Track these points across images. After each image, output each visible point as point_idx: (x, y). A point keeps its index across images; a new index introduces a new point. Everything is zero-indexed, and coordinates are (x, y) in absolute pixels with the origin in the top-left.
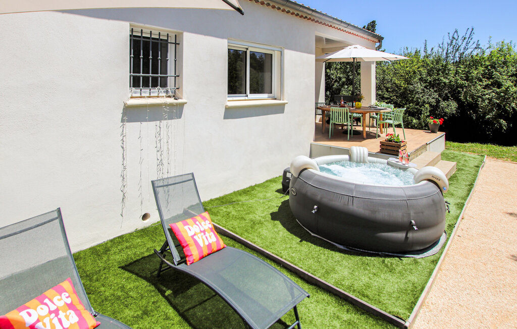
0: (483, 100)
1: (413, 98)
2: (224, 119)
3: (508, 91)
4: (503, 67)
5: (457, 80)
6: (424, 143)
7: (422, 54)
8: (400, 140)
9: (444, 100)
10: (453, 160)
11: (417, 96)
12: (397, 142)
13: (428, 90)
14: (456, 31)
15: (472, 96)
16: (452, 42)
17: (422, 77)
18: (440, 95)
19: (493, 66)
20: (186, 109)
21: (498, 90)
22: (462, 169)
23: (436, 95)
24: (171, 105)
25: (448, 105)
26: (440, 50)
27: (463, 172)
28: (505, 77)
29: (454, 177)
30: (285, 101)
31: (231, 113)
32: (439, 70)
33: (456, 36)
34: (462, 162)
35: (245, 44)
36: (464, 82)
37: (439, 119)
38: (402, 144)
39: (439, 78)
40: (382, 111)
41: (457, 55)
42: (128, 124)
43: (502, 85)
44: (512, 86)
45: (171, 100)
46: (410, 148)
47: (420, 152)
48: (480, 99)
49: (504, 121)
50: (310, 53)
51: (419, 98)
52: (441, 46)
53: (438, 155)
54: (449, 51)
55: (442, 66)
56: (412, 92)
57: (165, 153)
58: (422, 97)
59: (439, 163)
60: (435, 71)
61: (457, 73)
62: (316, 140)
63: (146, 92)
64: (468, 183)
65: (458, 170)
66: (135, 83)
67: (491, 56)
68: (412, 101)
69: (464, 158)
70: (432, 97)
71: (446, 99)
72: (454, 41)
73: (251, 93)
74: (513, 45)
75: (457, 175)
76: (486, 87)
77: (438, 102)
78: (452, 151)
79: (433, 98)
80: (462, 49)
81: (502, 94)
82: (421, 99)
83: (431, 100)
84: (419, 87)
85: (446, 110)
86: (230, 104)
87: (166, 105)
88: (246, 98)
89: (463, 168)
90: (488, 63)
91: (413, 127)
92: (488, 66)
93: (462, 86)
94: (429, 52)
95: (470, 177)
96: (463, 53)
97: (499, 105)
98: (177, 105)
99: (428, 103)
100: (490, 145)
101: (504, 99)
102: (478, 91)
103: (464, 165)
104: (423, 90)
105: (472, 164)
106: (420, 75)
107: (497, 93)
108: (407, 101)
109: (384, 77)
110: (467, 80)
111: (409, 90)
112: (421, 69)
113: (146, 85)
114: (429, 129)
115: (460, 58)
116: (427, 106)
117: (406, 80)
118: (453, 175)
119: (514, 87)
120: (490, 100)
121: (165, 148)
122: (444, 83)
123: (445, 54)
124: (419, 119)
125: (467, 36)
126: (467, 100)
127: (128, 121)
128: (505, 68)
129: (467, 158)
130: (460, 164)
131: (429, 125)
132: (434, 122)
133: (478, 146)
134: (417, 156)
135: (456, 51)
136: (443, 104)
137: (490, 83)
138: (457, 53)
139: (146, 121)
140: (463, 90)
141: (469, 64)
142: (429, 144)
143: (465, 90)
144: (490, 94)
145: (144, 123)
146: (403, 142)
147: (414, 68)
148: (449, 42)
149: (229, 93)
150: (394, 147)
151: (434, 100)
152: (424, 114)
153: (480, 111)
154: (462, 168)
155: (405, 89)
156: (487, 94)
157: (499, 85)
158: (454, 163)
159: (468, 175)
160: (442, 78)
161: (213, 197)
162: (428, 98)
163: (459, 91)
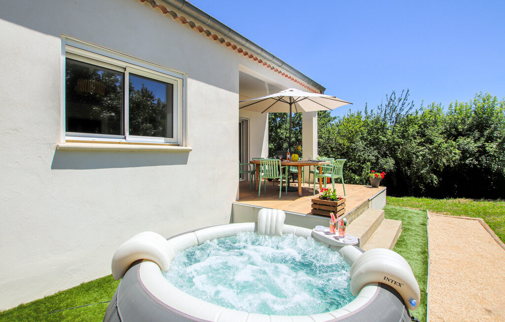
0: (417, 157)
1: (355, 156)
3: (440, 147)
4: (433, 126)
5: (394, 138)
6: (366, 200)
7: (363, 115)
8: (337, 197)
9: (383, 157)
10: (396, 217)
11: (359, 154)
12: (333, 200)
13: (369, 148)
14: (394, 93)
15: (408, 153)
16: (389, 104)
17: (363, 137)
18: (379, 153)
19: (425, 125)
21: (431, 146)
22: (408, 229)
23: (376, 153)
25: (387, 162)
26: (380, 112)
27: (410, 233)
28: (437, 135)
29: (402, 241)
30: (189, 148)
32: (378, 129)
33: (393, 98)
34: (407, 220)
36: (400, 140)
37: (381, 173)
38: (339, 202)
39: (378, 137)
40: (320, 163)
41: (394, 115)
43: (433, 142)
44: (443, 143)
46: (350, 206)
47: (361, 210)
48: (414, 156)
49: (435, 176)
50: (235, 92)
51: (361, 156)
52: (380, 107)
53: (382, 214)
54: (387, 113)
55: (381, 126)
56: (354, 150)
58: (364, 155)
59: (382, 222)
60: (375, 130)
61: (394, 131)
62: (241, 198)
64: (419, 249)
65: (405, 230)
67: (423, 116)
68: (355, 160)
69: (407, 215)
70: (372, 154)
71: (385, 156)
72: (391, 102)
73: (131, 134)
74: (441, 107)
75: (405, 237)
76: (421, 144)
77: (378, 159)
78: (394, 207)
79: (373, 156)
80: (398, 110)
81: (434, 150)
82: (362, 157)
83: (371, 157)
84: (360, 144)
85: (385, 166)
88: (123, 141)
89: (410, 227)
90: (421, 122)
91: (355, 183)
92: (421, 125)
93: (398, 144)
94: (369, 113)
95: (420, 240)
96: (400, 113)
97: (431, 162)
99: (369, 161)
100: (424, 199)
101: (435, 155)
102: (413, 148)
103: (409, 224)
104: (364, 148)
105: (418, 221)
106: (362, 134)
107: (429, 149)
108: (350, 158)
109: (329, 137)
110: (403, 137)
111: (352, 149)
112: (362, 128)
114: (370, 184)
115: (396, 118)
116: (369, 163)
117: (349, 139)
118: (400, 238)
119: (444, 143)
120: (424, 156)
122: (383, 141)
123: (383, 115)
124: (360, 175)
125: (403, 97)
126: (403, 156)
128: (436, 127)
129: (410, 215)
130: (405, 223)
131: (370, 179)
132: (376, 175)
133: (413, 200)
134: (358, 216)
135: (393, 112)
136: (382, 161)
137: (423, 140)
138: (394, 114)
140: (399, 148)
141: (405, 124)
142: (371, 200)
143: (401, 147)
144: (423, 150)
146: (341, 199)
147: (356, 127)
148: (387, 104)
150: (329, 206)
151: (374, 157)
152: (365, 171)
153: (414, 167)
154: (408, 227)
155: (348, 147)
156: (421, 151)
157: (431, 142)
158: (399, 222)
159: (417, 237)
160: (381, 137)
162: (368, 156)
163: (395, 148)
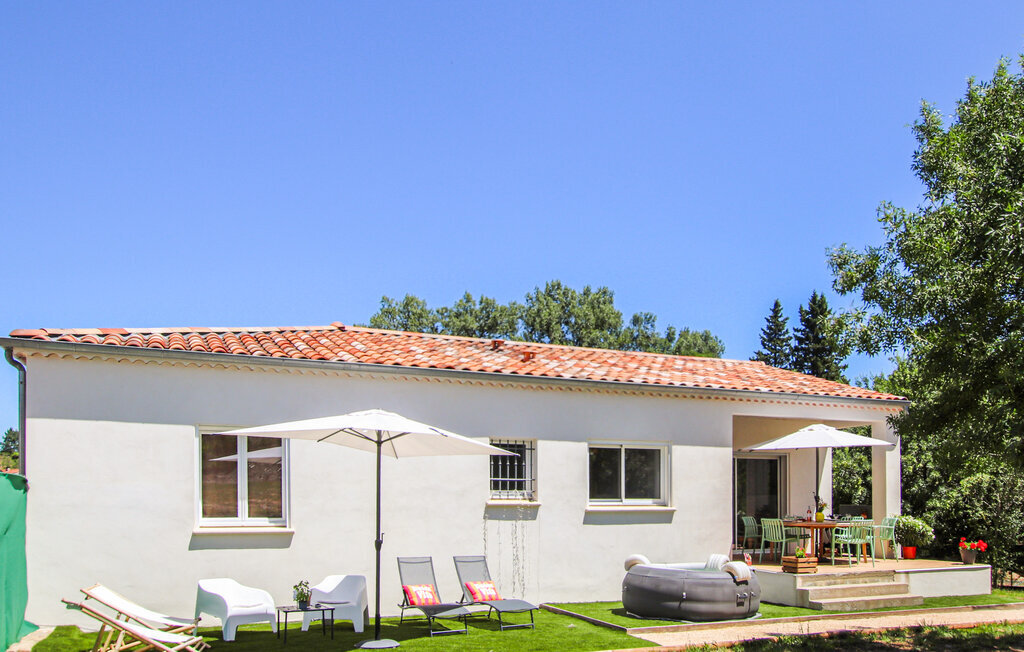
2: (584, 523)
20: (541, 511)
24: (525, 506)
30: (673, 508)
31: (591, 518)
35: (616, 442)
42: (489, 522)
45: (527, 502)
50: (727, 446)
57: (520, 549)
63: (504, 494)
66: (495, 486)
73: (626, 497)
86: (590, 509)
87: (521, 506)
88: (620, 503)
98: (531, 506)
113: (504, 487)
121: (520, 545)
127: (490, 518)
139: (503, 519)
145: (502, 522)
149: (591, 497)
150: (793, 562)
161: (571, 602)
